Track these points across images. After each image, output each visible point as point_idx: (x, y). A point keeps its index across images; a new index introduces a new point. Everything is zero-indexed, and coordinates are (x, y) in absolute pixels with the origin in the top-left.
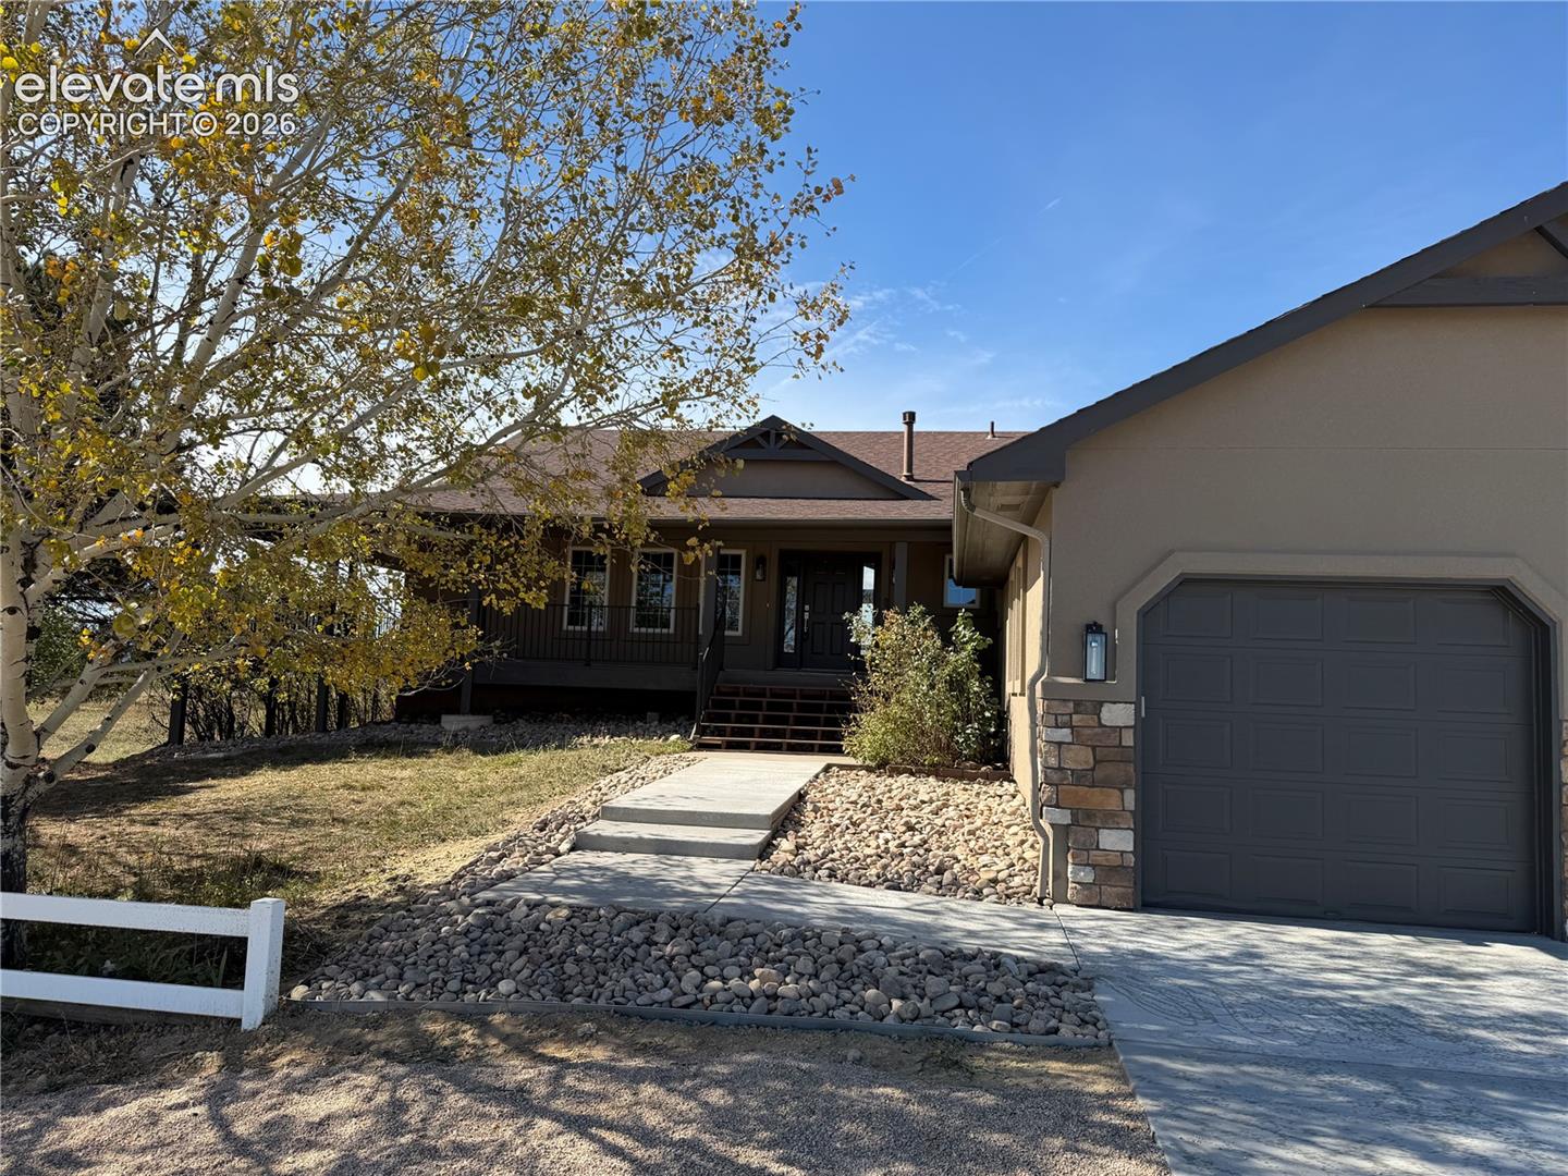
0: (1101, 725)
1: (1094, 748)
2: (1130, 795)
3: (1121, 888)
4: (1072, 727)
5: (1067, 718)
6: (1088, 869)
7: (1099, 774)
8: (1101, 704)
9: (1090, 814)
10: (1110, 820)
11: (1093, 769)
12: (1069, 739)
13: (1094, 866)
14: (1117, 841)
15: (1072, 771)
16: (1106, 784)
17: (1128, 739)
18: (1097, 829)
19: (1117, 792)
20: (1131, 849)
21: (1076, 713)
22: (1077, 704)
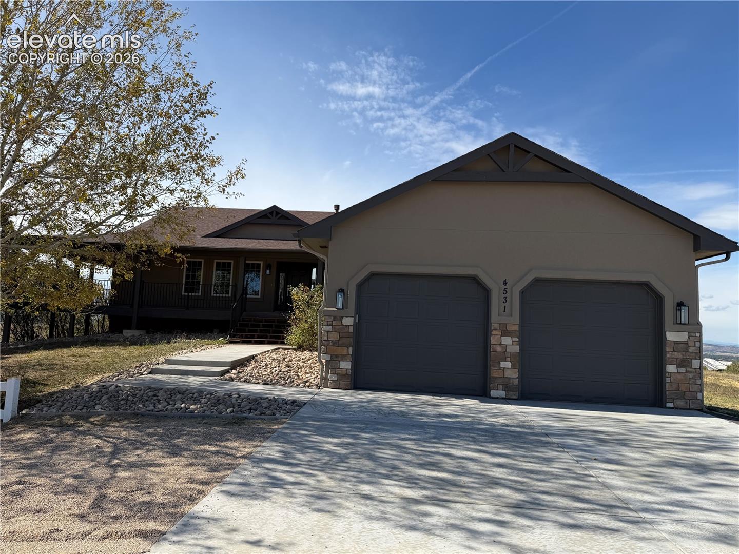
0: (342, 325)
1: (339, 333)
2: (351, 349)
3: (347, 382)
4: (332, 326)
5: (331, 322)
6: (335, 375)
7: (341, 342)
8: (342, 317)
9: (337, 356)
10: (343, 358)
11: (339, 340)
12: (331, 330)
13: (337, 374)
14: (346, 365)
15: (332, 341)
16: (343, 345)
17: (351, 330)
18: (339, 361)
19: (346, 348)
20: (350, 368)
21: (334, 321)
22: (335, 317)
